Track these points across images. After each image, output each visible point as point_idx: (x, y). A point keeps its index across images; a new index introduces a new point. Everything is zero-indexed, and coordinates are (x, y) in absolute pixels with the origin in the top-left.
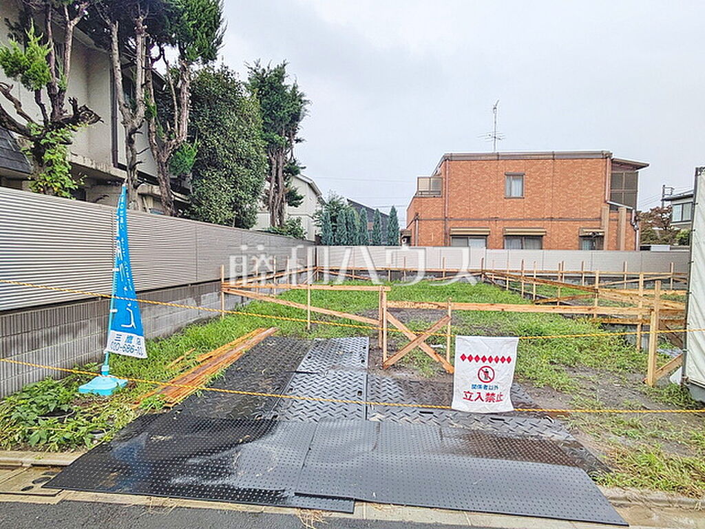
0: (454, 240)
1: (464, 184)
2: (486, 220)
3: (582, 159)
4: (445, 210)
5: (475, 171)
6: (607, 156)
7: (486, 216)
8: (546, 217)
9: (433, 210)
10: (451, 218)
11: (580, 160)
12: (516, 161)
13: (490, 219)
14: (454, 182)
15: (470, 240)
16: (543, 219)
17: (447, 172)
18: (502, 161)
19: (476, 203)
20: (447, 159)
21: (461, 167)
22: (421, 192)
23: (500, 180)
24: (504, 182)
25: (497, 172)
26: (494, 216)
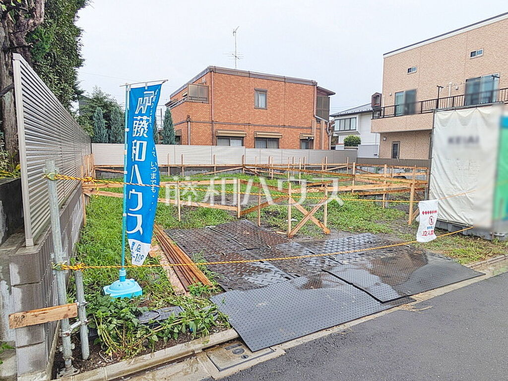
0: (219, 140)
1: (225, 93)
2: (242, 124)
3: (301, 84)
4: (212, 115)
5: (233, 84)
6: (314, 84)
8: (281, 125)
9: (201, 114)
10: (216, 122)
11: (300, 85)
12: (262, 80)
14: (218, 91)
15: (231, 141)
16: (279, 126)
17: (212, 82)
18: (252, 79)
19: (235, 111)
20: (212, 70)
21: (222, 78)
22: (191, 97)
23: (251, 93)
24: (254, 96)
25: (249, 86)
26: (248, 122)
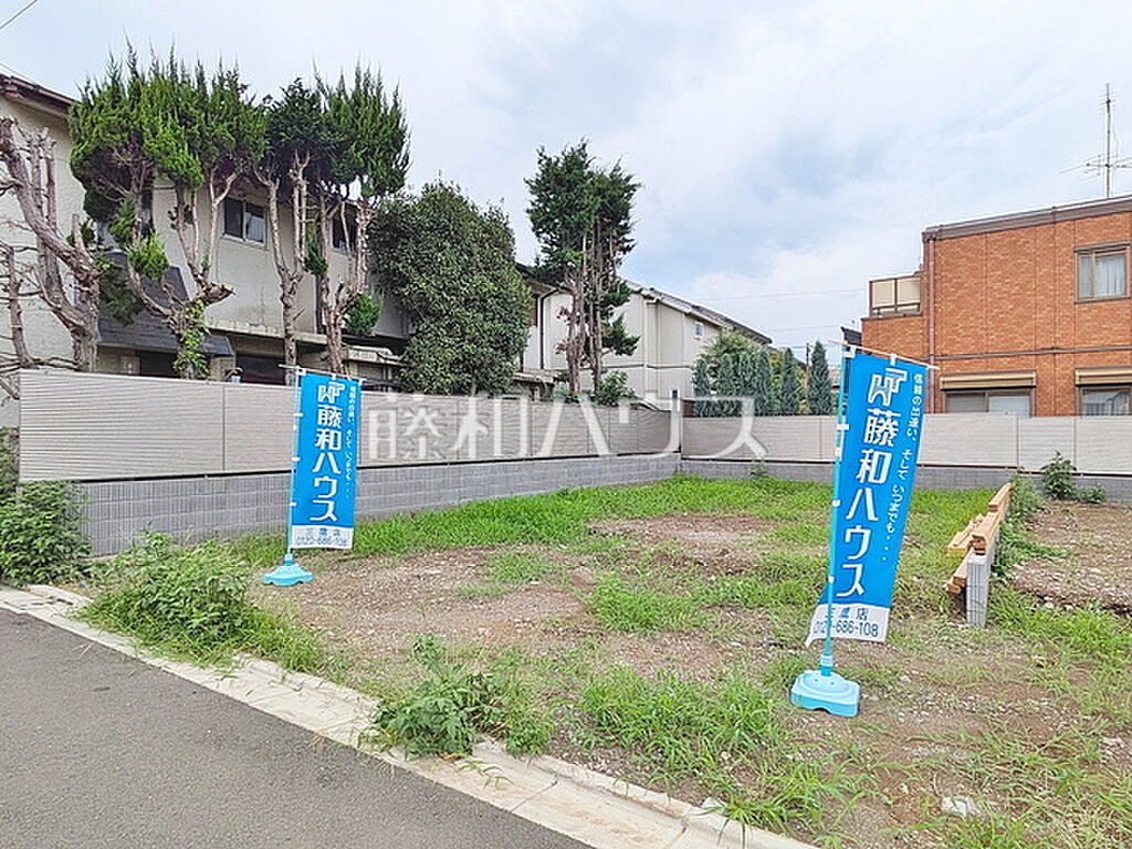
0: (952, 400)
1: (971, 282)
2: (1028, 353)
4: (928, 342)
5: (996, 254)
7: (1026, 346)
9: (902, 342)
10: (942, 355)
12: (1106, 218)
13: (1039, 353)
14: (950, 282)
15: (991, 399)
17: (931, 264)
18: (1064, 225)
19: (1002, 320)
20: (930, 238)
21: (963, 248)
22: (879, 308)
23: (1063, 263)
24: (1071, 268)
25: (1055, 247)
26: (1048, 346)
